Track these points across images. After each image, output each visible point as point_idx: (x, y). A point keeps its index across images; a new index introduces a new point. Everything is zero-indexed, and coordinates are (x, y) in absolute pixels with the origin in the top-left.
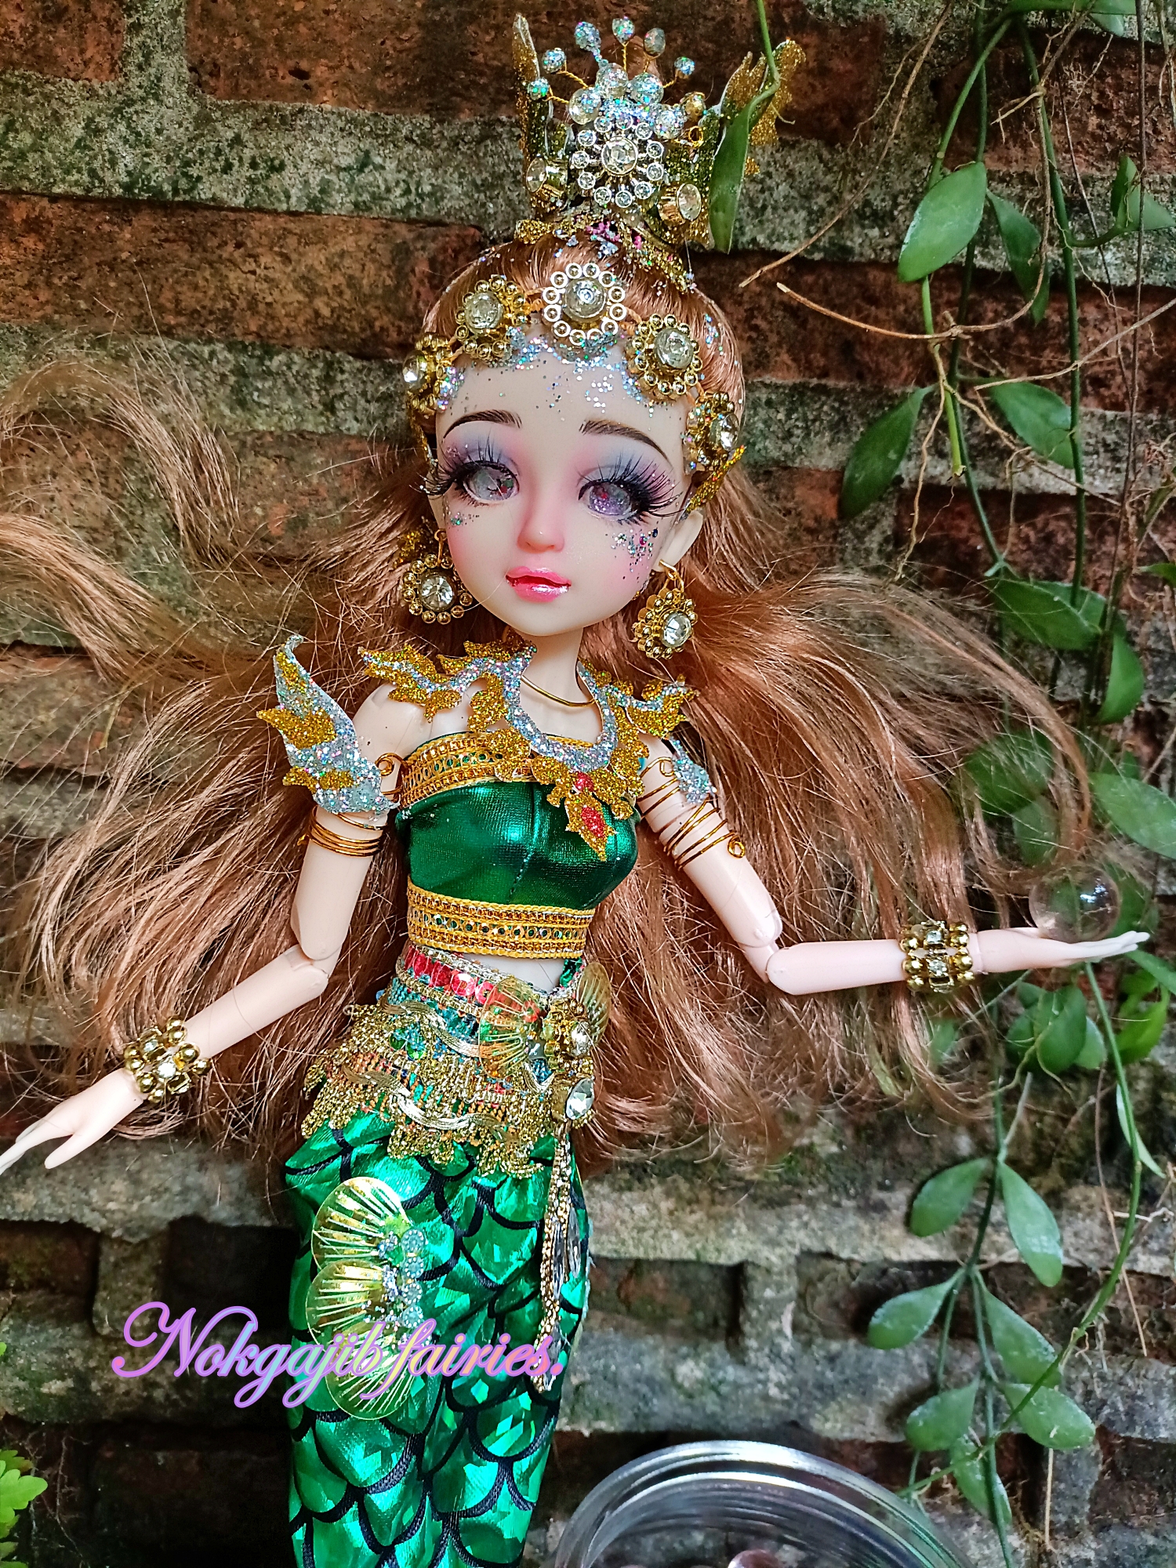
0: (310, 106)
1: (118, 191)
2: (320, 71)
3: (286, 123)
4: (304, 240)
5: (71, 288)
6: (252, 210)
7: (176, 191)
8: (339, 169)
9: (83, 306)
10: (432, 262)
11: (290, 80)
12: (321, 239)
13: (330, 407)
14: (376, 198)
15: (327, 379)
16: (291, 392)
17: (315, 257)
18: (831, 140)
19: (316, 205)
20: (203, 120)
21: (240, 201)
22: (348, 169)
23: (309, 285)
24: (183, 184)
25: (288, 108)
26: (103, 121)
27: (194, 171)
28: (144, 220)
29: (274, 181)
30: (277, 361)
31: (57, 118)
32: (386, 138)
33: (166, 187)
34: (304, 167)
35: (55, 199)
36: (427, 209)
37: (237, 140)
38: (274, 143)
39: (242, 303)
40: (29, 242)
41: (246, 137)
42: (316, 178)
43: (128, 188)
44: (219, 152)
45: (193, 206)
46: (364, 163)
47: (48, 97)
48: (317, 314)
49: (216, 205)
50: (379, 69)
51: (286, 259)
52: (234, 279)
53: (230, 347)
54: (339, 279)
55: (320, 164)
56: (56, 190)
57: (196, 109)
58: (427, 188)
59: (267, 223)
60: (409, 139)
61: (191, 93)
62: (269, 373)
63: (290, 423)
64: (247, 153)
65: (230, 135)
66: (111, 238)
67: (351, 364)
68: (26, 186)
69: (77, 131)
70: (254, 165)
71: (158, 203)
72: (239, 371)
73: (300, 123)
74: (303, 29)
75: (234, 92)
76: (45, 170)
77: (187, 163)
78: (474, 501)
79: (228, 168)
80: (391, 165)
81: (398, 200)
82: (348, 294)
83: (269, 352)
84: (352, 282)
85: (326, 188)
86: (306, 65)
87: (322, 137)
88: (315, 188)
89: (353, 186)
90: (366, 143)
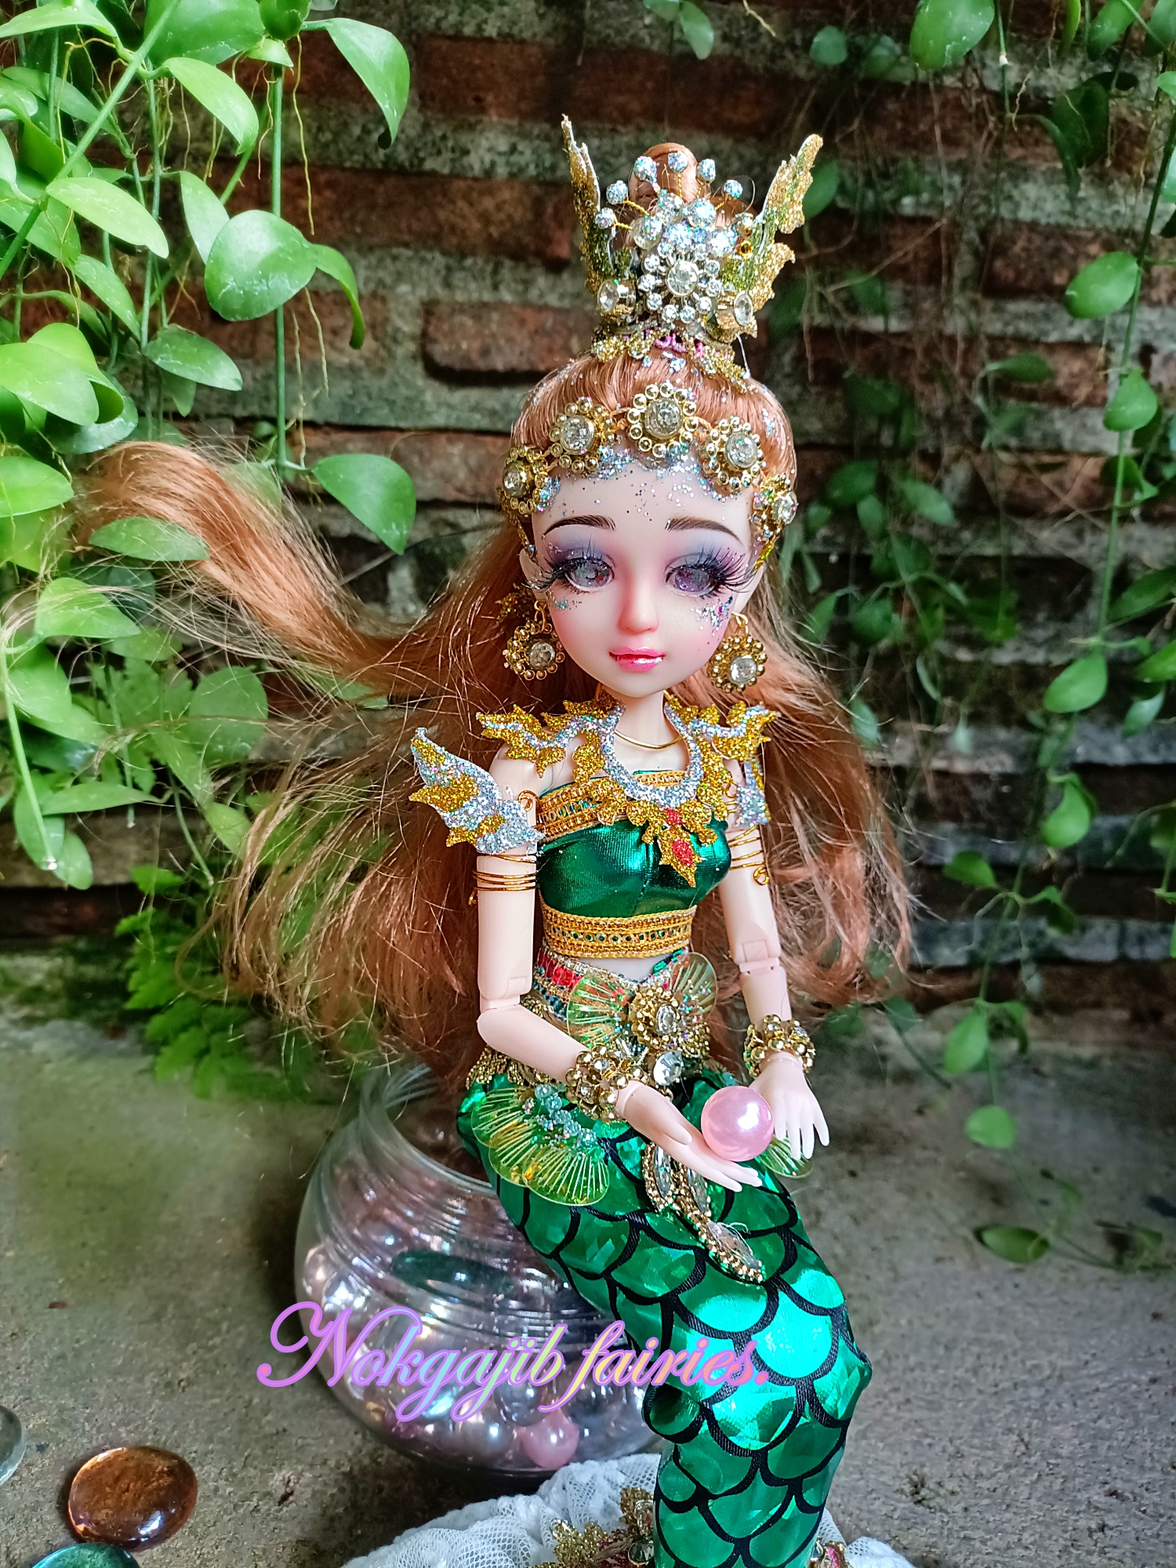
0: (486, 119)
1: (380, 166)
2: (490, 98)
3: (471, 128)
4: (482, 193)
5: (352, 219)
6: (454, 176)
7: (412, 165)
8: (500, 154)
9: (358, 230)
10: (556, 208)
11: (473, 103)
12: (490, 192)
13: (495, 287)
14: (521, 170)
15: (495, 272)
16: (474, 278)
17: (488, 203)
18: (762, 137)
19: (489, 173)
20: (426, 126)
21: (446, 171)
22: (504, 154)
23: (485, 218)
24: (416, 161)
25: (472, 119)
26: (371, 126)
27: (422, 154)
28: (391, 182)
29: (466, 160)
30: (469, 262)
31: (346, 124)
32: (525, 136)
33: (407, 164)
34: (481, 152)
35: (344, 169)
36: (548, 176)
37: (444, 138)
38: (464, 139)
39: (446, 228)
40: (328, 193)
41: (449, 134)
42: (488, 158)
43: (385, 163)
44: (434, 143)
45: (421, 174)
46: (513, 149)
47: (341, 113)
48: (490, 236)
49: (433, 173)
50: (521, 97)
51: (471, 204)
52: (442, 215)
53: (444, 253)
54: (502, 216)
55: (490, 149)
56: (348, 164)
57: (422, 119)
58: (547, 164)
59: (461, 184)
60: (538, 137)
61: (420, 111)
62: (463, 269)
63: (475, 296)
64: (450, 144)
65: (439, 133)
66: (372, 192)
67: (508, 263)
68: (329, 162)
69: (357, 131)
70: (453, 150)
71: (401, 172)
72: (448, 268)
73: (479, 127)
74: (480, 75)
75: (443, 110)
76: (339, 154)
77: (417, 150)
78: (575, 589)
79: (439, 153)
80: (528, 153)
81: (532, 171)
82: (508, 225)
83: (463, 256)
84: (510, 217)
85: (493, 164)
86: (481, 95)
87: (491, 135)
88: (487, 164)
89: (508, 163)
90: (514, 139)
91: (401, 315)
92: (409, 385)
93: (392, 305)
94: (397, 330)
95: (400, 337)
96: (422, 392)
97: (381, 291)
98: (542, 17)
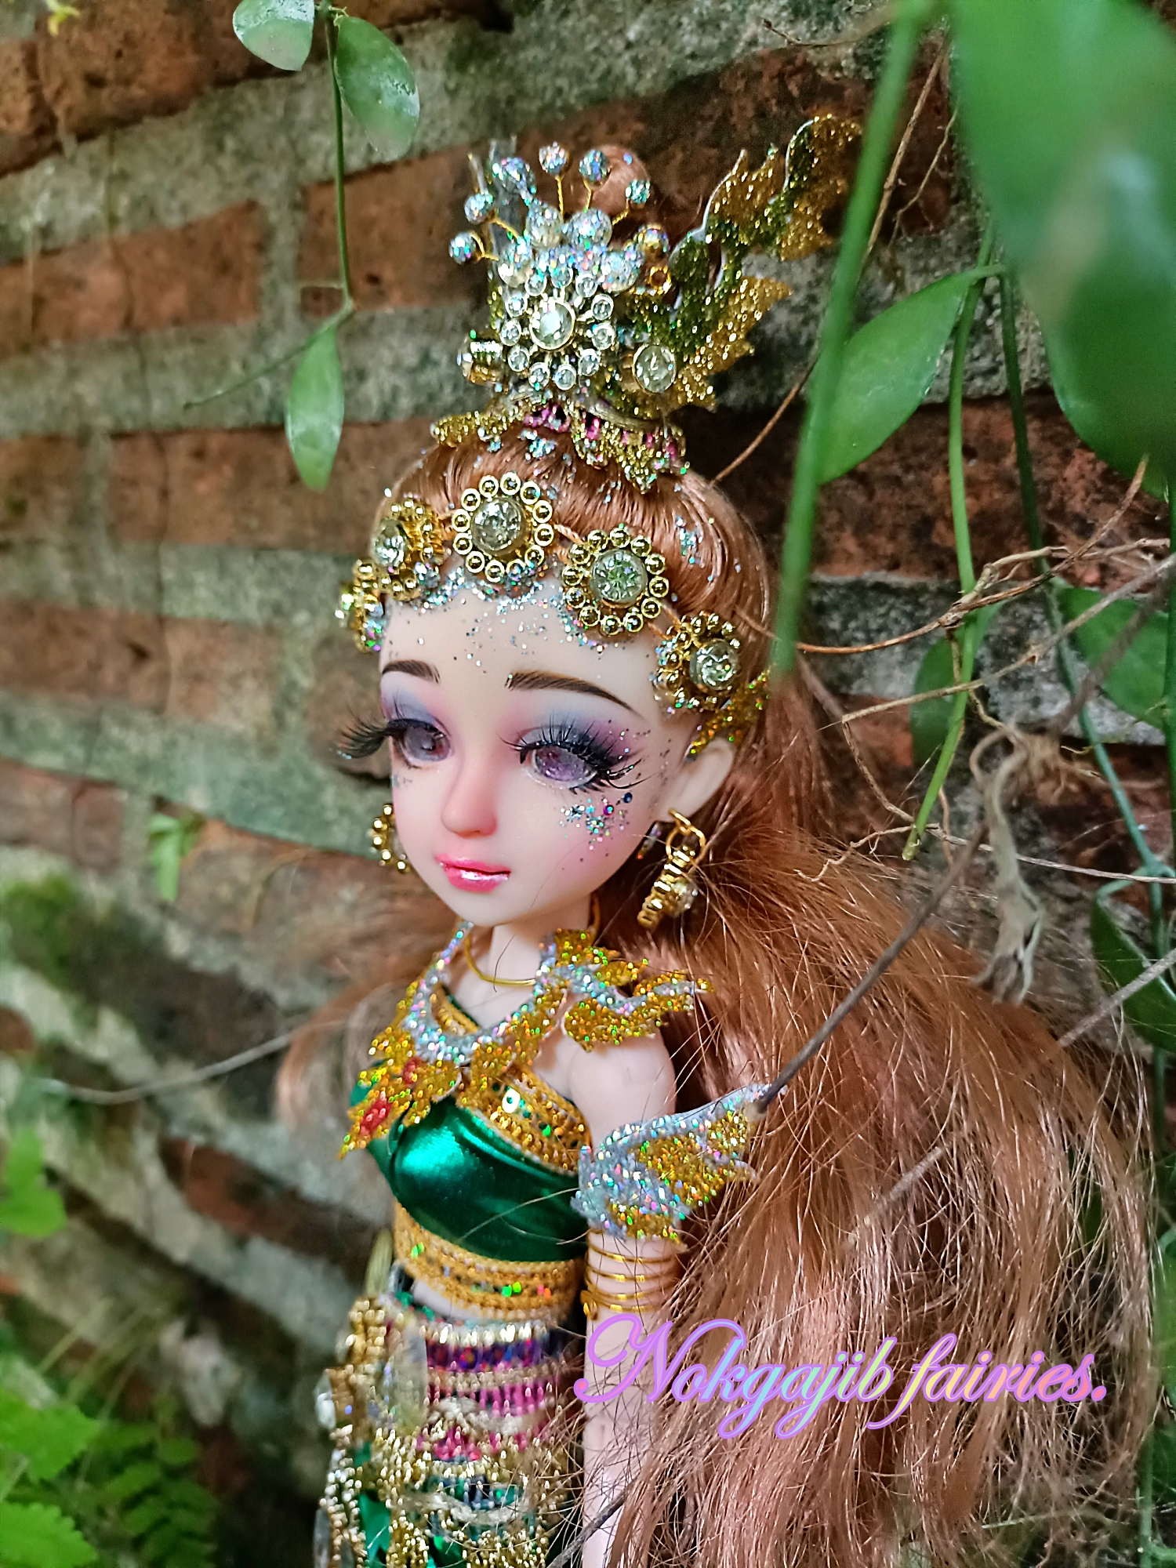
0: (384, 312)
2: (388, 274)
4: (385, 448)
5: (246, 510)
6: (347, 424)
8: (406, 372)
9: (254, 524)
11: (365, 289)
12: (391, 444)
14: (433, 398)
19: (388, 413)
22: (412, 370)
25: (364, 318)
29: (362, 391)
31: (222, 362)
32: (440, 329)
34: (382, 372)
35: (228, 433)
39: (346, 514)
42: (389, 383)
46: (426, 360)
47: (218, 345)
50: (428, 260)
60: (457, 329)
61: (301, 318)
73: (375, 331)
78: (407, 763)
80: (446, 361)
85: (395, 392)
86: (375, 270)
87: (394, 341)
88: (387, 397)
89: (415, 388)
90: (424, 340)
91: (299, 660)
92: (307, 777)
93: (287, 645)
94: (293, 684)
95: (296, 697)
96: (319, 787)
97: (278, 622)
98: (453, 94)
